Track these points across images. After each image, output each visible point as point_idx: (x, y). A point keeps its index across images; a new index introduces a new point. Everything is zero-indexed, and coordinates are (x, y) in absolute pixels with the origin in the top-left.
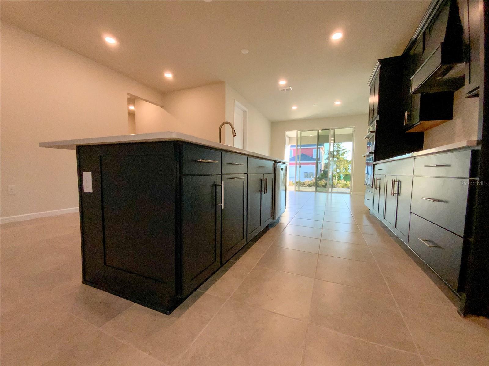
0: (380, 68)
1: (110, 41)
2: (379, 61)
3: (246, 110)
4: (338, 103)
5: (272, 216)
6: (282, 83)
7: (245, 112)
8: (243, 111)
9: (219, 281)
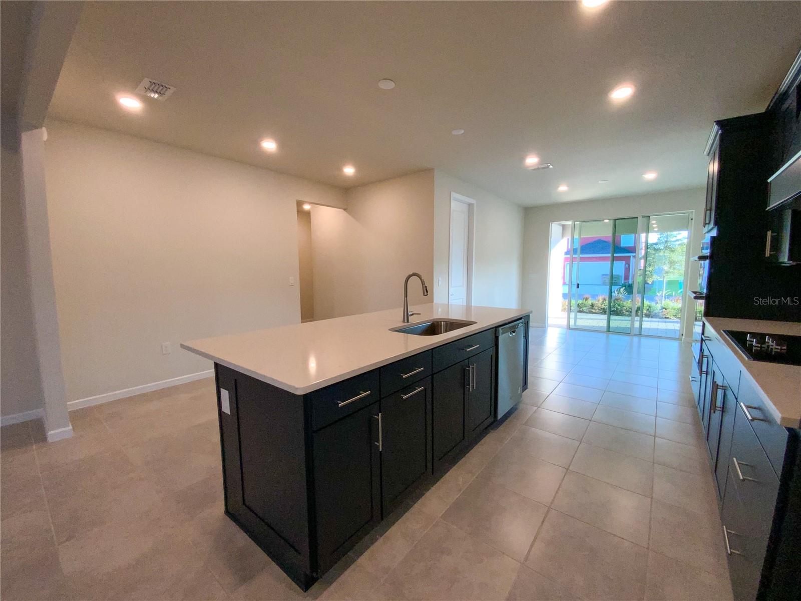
0: (721, 135)
1: (269, 145)
2: (717, 124)
3: (473, 203)
4: (650, 176)
5: (491, 414)
6: (532, 160)
7: (470, 206)
8: (467, 204)
9: (381, 540)
